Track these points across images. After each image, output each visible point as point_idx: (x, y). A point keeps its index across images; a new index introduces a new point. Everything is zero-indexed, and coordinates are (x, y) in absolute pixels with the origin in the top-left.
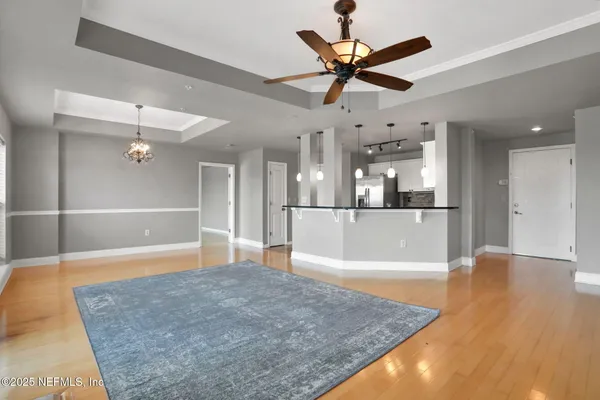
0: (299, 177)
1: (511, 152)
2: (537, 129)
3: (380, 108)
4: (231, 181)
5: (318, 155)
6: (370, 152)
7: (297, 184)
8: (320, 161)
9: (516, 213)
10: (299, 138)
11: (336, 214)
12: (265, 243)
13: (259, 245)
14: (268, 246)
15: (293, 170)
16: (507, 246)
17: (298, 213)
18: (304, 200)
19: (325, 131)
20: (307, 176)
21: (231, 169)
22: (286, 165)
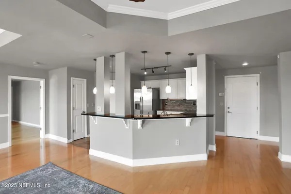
0: (95, 91)
1: (225, 77)
2: (245, 64)
3: (170, 34)
4: (42, 92)
5: (110, 74)
6: (145, 73)
7: (94, 95)
8: (112, 78)
9: (229, 112)
10: (95, 60)
11: (126, 123)
12: (69, 138)
13: (64, 140)
14: (71, 140)
15: (91, 84)
16: (224, 131)
17: (95, 119)
18: (100, 109)
19: (117, 55)
20: (101, 90)
21: (42, 82)
22: (85, 80)
